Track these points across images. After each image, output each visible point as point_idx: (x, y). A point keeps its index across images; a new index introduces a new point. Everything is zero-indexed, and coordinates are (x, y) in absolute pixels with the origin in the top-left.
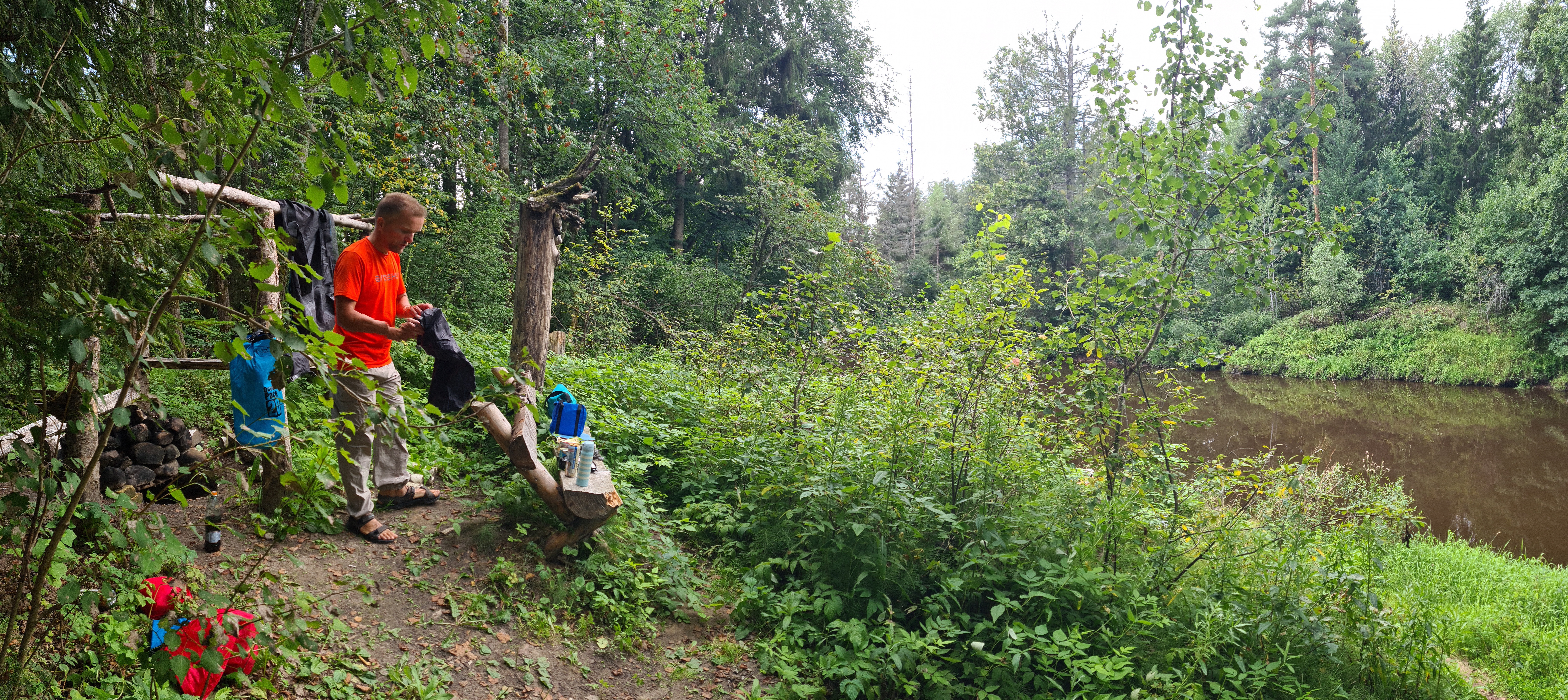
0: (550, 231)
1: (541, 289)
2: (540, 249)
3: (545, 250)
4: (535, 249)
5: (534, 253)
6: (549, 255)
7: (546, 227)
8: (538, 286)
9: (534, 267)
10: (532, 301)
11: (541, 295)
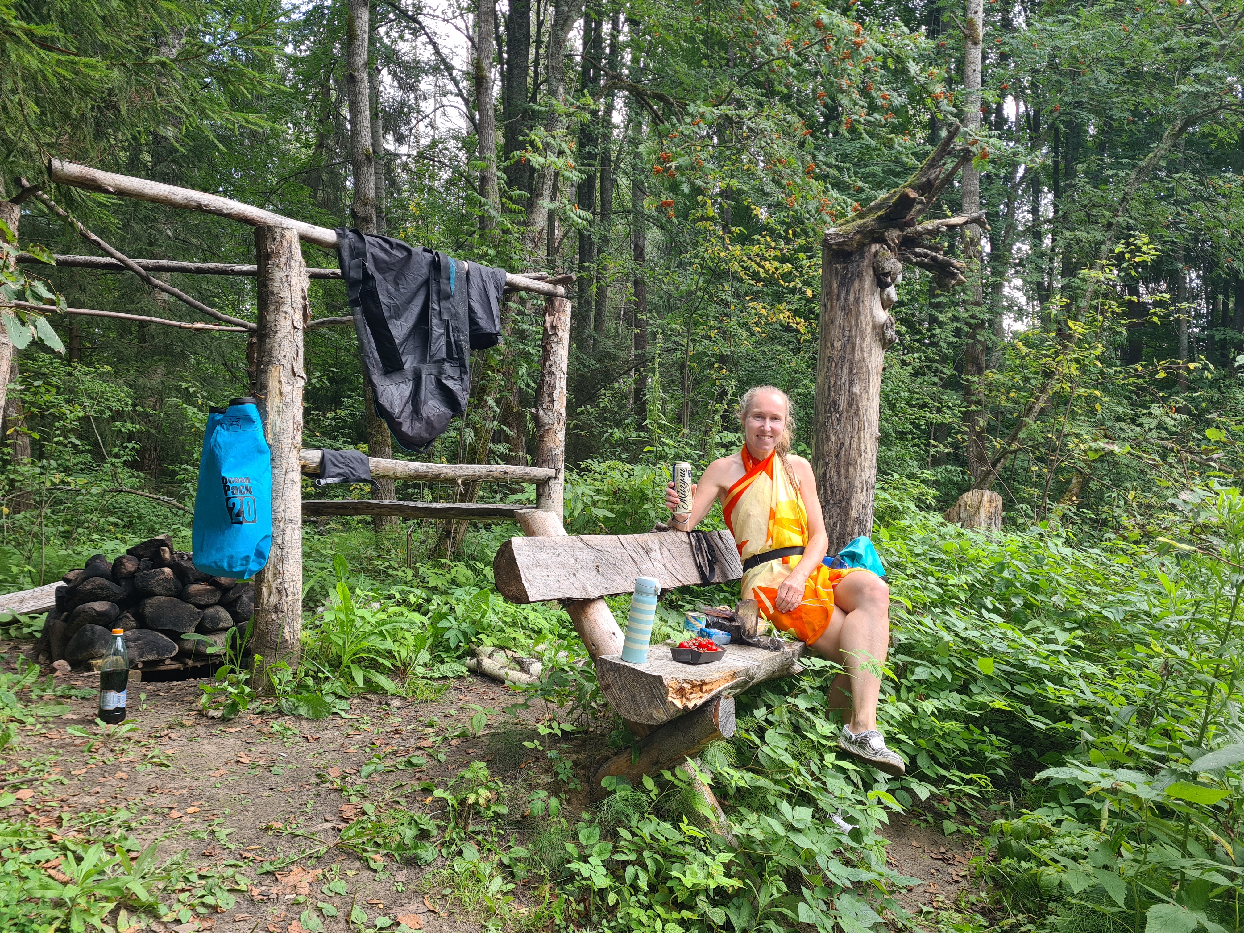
0: (868, 281)
1: (851, 383)
2: (848, 312)
3: (858, 314)
4: (840, 314)
5: (839, 321)
6: (866, 322)
7: (860, 275)
8: (845, 377)
9: (838, 345)
10: (835, 405)
11: (851, 394)
